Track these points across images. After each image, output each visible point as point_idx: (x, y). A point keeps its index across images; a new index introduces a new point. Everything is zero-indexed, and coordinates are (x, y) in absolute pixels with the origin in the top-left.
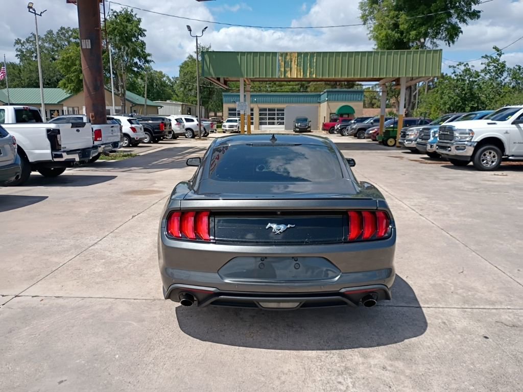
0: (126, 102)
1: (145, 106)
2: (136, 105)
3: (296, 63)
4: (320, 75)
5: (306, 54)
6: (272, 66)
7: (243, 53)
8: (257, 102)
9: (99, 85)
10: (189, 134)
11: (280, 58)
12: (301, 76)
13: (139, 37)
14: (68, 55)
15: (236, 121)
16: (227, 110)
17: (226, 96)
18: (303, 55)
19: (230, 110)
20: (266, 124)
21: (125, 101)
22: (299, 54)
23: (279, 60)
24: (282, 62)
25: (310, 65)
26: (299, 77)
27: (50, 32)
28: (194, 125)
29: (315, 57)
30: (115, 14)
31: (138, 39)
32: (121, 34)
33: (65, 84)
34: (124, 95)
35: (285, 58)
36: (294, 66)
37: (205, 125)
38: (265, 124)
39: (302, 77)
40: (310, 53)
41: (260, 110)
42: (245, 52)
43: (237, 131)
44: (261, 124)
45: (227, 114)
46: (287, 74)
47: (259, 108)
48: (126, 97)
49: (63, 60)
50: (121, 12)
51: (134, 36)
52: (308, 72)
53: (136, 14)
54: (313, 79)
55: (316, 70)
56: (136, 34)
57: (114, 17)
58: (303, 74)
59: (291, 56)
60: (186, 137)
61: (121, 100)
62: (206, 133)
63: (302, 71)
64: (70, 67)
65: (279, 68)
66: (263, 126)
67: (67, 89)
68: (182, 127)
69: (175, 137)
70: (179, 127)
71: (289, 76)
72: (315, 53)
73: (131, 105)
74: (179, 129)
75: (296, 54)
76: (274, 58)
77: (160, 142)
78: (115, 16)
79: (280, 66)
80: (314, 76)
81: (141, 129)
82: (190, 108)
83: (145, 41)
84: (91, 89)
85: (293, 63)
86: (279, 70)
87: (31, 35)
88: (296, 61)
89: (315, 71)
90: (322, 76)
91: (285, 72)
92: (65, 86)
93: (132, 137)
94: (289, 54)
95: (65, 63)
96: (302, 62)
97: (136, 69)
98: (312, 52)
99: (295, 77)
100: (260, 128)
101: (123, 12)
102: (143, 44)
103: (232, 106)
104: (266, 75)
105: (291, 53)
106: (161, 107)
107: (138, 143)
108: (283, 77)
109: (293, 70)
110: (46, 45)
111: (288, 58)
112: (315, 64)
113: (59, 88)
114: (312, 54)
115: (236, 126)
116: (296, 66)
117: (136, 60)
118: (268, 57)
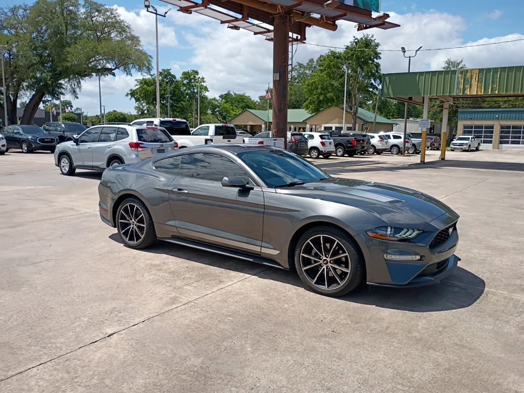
0: (358, 119)
1: (374, 123)
2: (367, 122)
3: (477, 80)
4: (503, 92)
5: (488, 70)
6: (450, 83)
7: (421, 73)
8: (498, 119)
9: (282, 107)
10: (395, 150)
11: (460, 75)
12: (481, 92)
13: (375, 60)
14: (313, 81)
15: (467, 139)
16: (462, 127)
17: (463, 113)
18: (485, 72)
19: (465, 127)
20: (509, 144)
21: (356, 119)
22: (481, 70)
23: (458, 78)
24: (461, 79)
25: (492, 81)
26: (479, 93)
27: (311, 61)
28: (400, 143)
29: (499, 73)
30: (356, 41)
31: (374, 61)
32: (358, 58)
33: (307, 105)
34: (356, 113)
35: (465, 75)
36: (474, 83)
37: (413, 142)
38: (507, 142)
39: (482, 94)
40: (493, 68)
41: (502, 127)
42: (424, 72)
43: (467, 149)
44: (501, 143)
45: (461, 132)
46: (466, 92)
47: (500, 125)
48: (358, 115)
49: (308, 85)
50: (362, 39)
51: (370, 59)
52: (490, 88)
53: (375, 39)
54: (496, 95)
55: (499, 86)
56: (372, 57)
57: (354, 44)
58: (484, 91)
59: (472, 73)
60: (392, 154)
61: (353, 118)
62: (416, 149)
63: (483, 87)
64: (313, 90)
65: (458, 85)
66: (504, 145)
67: (309, 110)
68: (384, 143)
69: (379, 152)
70: (381, 143)
71: (468, 94)
72: (498, 68)
73: (362, 123)
74: (381, 145)
75: (478, 70)
76: (453, 76)
77: (355, 156)
78: (356, 43)
79: (458, 84)
80: (497, 92)
81: (330, 143)
82: (434, 126)
83: (380, 63)
84: (276, 111)
85: (473, 80)
86: (458, 88)
87: (297, 64)
88: (477, 78)
89: (497, 87)
90: (506, 91)
91: (464, 89)
92: (307, 108)
93: (321, 150)
94: (469, 71)
95: (310, 87)
96: (484, 79)
97: (371, 90)
98: (496, 68)
99: (475, 94)
100: (500, 147)
101: (363, 38)
102: (378, 66)
103: (469, 123)
104: (443, 93)
105: (472, 70)
106: (396, 124)
107: (329, 156)
108: (461, 94)
109: (473, 87)
110: (307, 72)
111: (469, 75)
112: (498, 80)
113: (303, 108)
114: (495, 70)
115: (467, 144)
116: (476, 83)
117: (373, 81)
118: (446, 76)
